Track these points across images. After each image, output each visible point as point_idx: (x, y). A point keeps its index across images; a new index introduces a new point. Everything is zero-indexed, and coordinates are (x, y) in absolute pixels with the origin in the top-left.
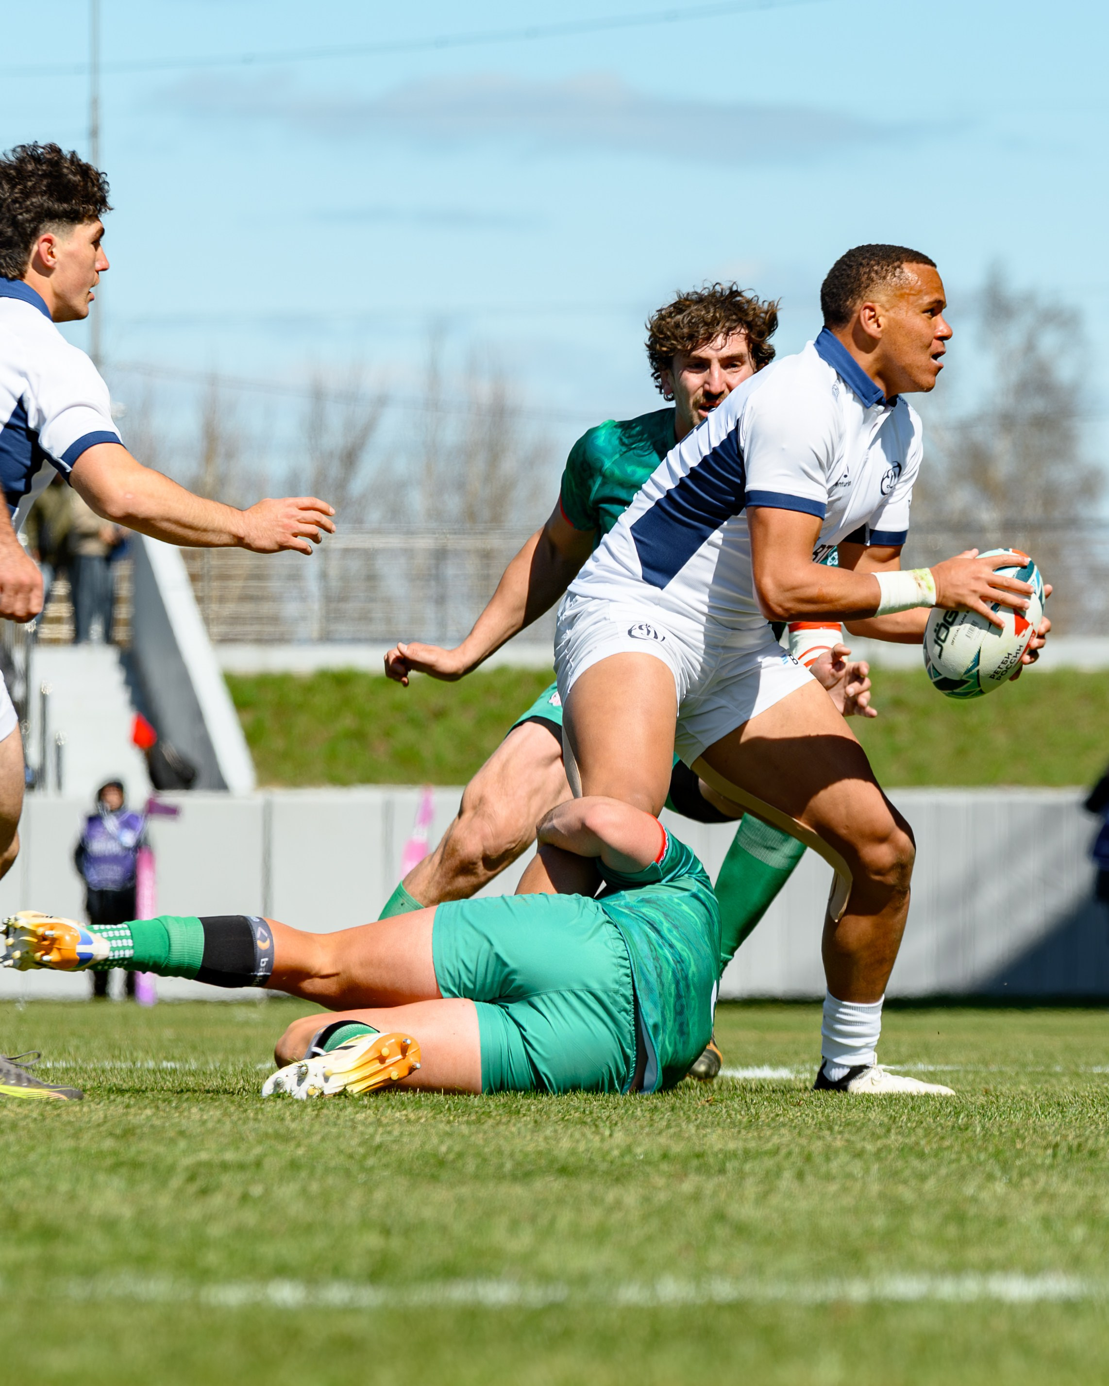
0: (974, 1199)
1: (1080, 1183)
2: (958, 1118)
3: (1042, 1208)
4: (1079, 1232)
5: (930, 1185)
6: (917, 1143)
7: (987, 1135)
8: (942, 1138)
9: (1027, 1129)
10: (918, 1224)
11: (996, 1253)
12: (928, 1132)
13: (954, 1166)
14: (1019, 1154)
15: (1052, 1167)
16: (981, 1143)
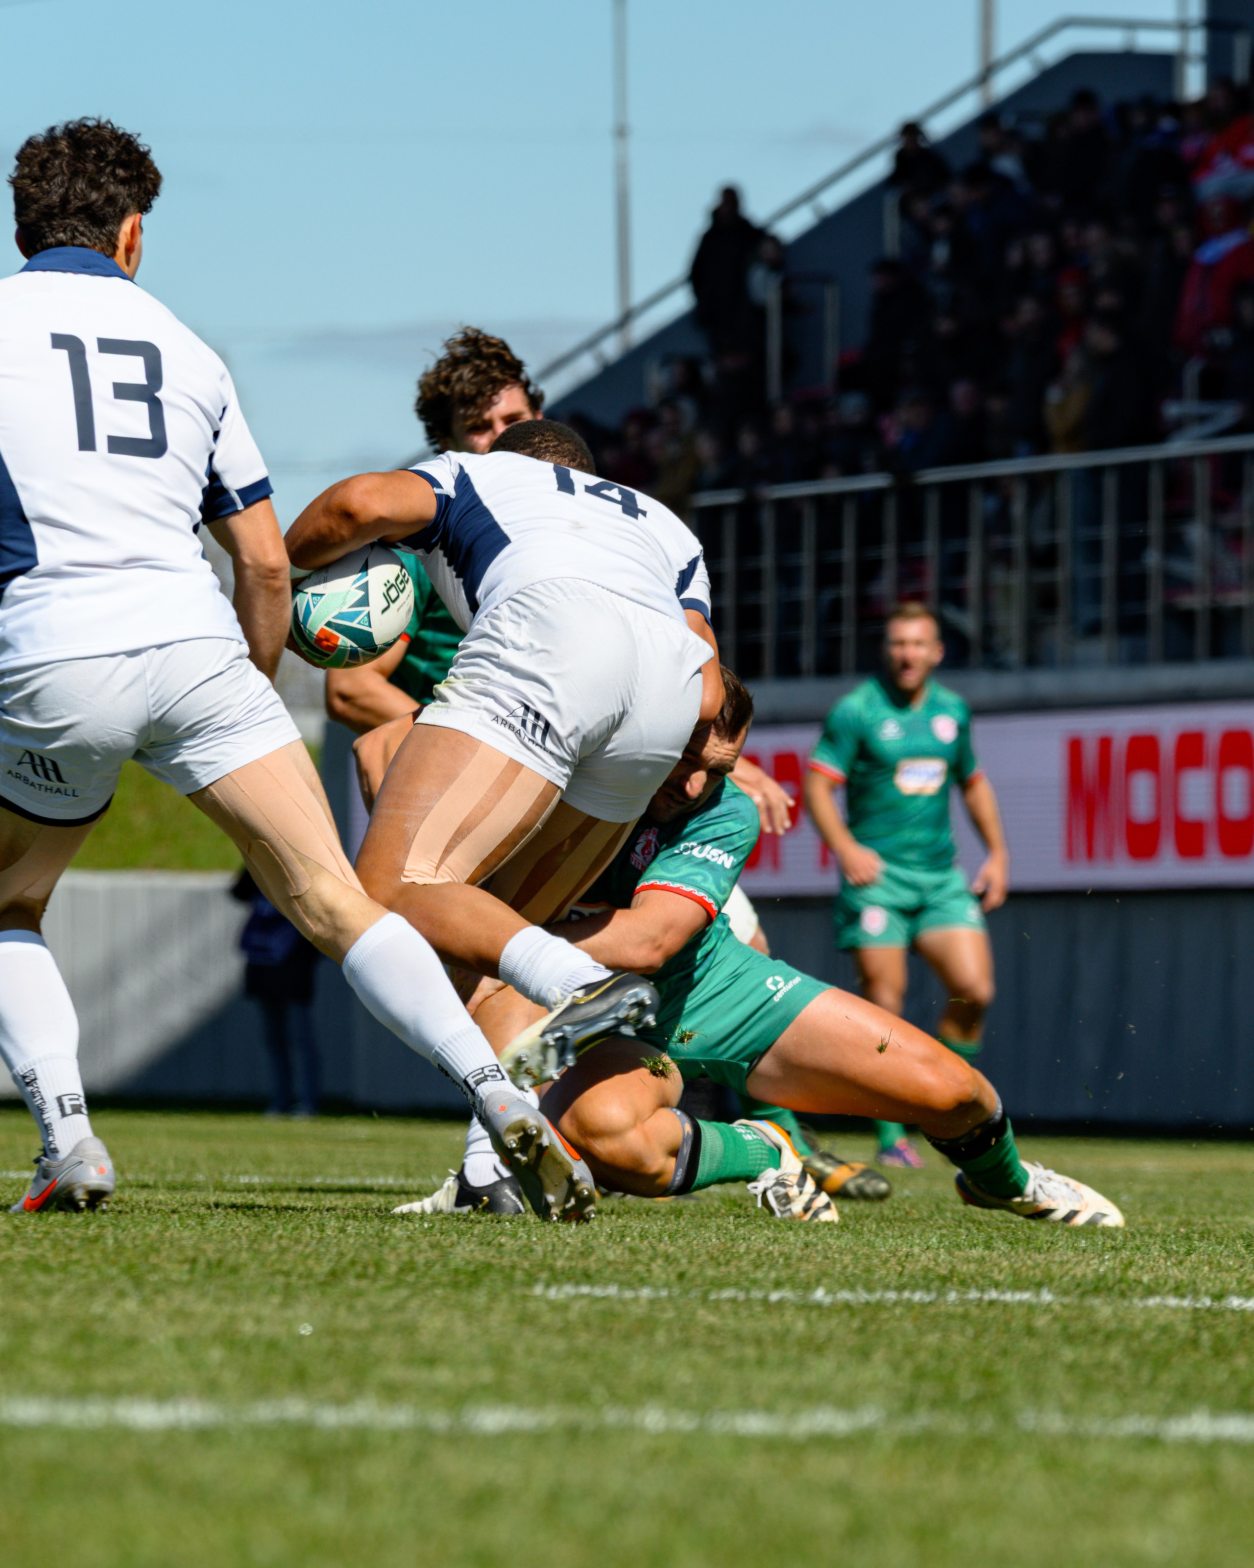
0: (102, 1318)
1: (218, 1301)
2: (87, 1228)
3: (178, 1329)
4: (216, 1354)
5: (56, 1301)
6: (43, 1256)
7: (120, 1246)
8: (71, 1250)
9: (163, 1243)
10: (42, 1343)
11: (125, 1376)
12: (55, 1243)
13: (82, 1282)
14: (155, 1268)
15: (189, 1283)
16: (112, 1257)
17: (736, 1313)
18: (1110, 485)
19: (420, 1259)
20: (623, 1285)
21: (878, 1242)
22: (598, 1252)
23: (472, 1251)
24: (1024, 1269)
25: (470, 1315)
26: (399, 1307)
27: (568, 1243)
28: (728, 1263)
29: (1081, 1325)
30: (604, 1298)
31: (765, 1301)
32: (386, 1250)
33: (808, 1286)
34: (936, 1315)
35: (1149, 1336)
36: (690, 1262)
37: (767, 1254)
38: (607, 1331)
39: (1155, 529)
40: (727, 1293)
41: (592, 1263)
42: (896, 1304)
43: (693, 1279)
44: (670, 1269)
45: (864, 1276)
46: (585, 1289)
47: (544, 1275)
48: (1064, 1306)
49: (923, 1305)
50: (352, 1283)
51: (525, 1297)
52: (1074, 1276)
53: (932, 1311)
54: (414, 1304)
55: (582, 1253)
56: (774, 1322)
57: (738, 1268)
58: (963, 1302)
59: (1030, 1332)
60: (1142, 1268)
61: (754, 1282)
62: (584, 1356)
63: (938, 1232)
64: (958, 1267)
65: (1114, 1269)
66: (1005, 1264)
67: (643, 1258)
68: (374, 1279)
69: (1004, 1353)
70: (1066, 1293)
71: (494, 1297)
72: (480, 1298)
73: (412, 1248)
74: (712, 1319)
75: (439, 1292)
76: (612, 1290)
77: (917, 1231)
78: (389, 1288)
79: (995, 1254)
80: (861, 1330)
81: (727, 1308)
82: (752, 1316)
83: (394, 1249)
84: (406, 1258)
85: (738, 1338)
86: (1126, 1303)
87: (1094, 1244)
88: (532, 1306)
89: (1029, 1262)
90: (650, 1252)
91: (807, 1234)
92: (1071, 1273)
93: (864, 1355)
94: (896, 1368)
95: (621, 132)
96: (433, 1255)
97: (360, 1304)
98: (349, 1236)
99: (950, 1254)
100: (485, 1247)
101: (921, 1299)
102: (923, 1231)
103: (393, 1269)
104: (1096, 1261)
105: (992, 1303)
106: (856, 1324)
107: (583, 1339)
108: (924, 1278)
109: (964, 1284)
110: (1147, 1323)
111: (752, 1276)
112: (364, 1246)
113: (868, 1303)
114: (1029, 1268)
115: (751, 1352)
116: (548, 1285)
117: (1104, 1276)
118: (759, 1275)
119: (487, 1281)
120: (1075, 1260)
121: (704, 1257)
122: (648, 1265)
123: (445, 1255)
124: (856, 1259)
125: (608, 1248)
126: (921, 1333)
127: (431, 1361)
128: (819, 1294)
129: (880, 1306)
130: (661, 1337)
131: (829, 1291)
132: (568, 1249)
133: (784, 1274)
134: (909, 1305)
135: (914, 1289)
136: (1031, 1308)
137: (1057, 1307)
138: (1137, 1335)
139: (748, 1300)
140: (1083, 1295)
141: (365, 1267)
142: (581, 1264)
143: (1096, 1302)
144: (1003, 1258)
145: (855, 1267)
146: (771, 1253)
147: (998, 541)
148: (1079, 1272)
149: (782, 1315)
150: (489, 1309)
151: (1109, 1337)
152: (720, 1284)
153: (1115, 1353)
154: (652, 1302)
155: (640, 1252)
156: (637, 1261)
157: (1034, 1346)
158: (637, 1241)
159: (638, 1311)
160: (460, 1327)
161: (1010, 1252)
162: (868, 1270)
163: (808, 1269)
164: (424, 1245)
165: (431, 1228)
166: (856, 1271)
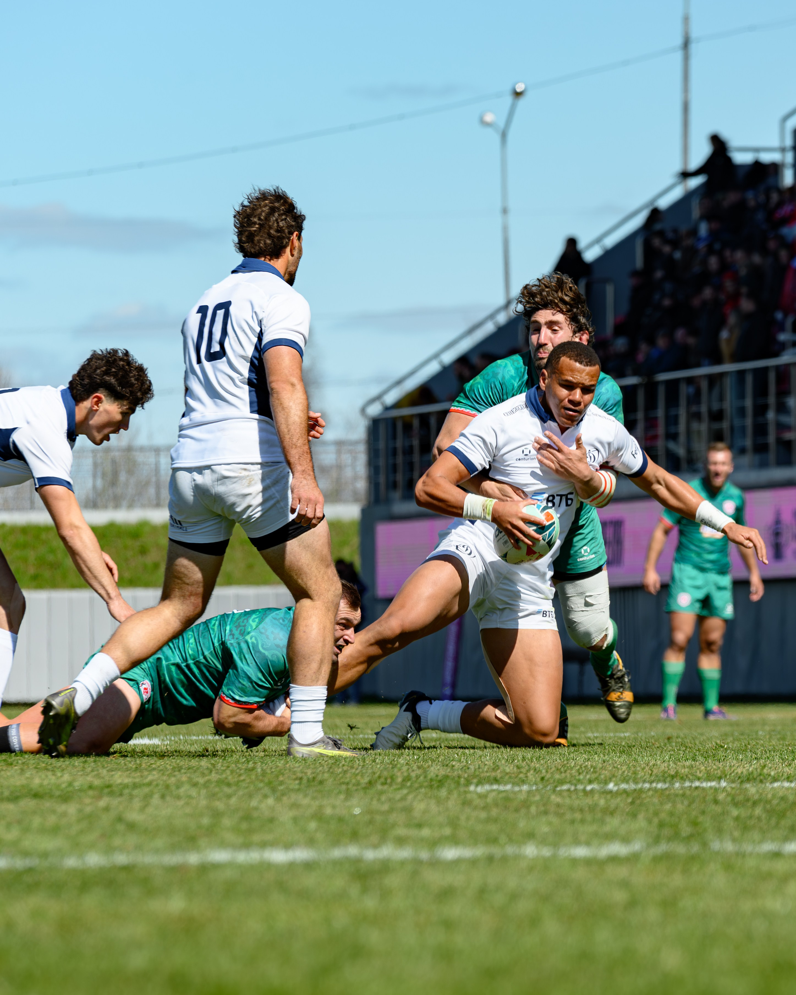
0: (256, 809)
1: (314, 798)
2: (248, 764)
3: (291, 814)
4: (313, 825)
5: (233, 800)
6: (226, 778)
7: (264, 773)
8: (240, 775)
9: (285, 770)
10: (226, 822)
11: (269, 837)
12: (232, 772)
13: (246, 791)
14: (281, 783)
15: (299, 790)
16: (261, 778)
17: (570, 797)
18: (749, 380)
19: (413, 775)
20: (514, 784)
21: (639, 759)
22: (501, 768)
23: (438, 770)
24: (712, 770)
25: (439, 801)
26: (403, 799)
27: (486, 765)
28: (565, 771)
29: (741, 798)
30: (504, 791)
31: (584, 790)
32: (396, 770)
33: (606, 783)
34: (669, 795)
35: (775, 802)
36: (547, 772)
37: (585, 767)
38: (506, 808)
39: (772, 400)
40: (565, 787)
41: (498, 774)
42: (649, 789)
43: (548, 780)
44: (537, 775)
45: (633, 776)
46: (495, 787)
47: (475, 781)
48: (732, 788)
49: (663, 790)
50: (379, 787)
51: (466, 792)
52: (737, 773)
53: (667, 792)
54: (410, 797)
55: (493, 769)
56: (589, 801)
57: (571, 774)
58: (682, 788)
59: (716, 802)
60: (770, 768)
61: (579, 781)
62: (496, 820)
63: (669, 753)
64: (679, 771)
65: (756, 769)
66: (703, 768)
67: (524, 770)
68: (391, 785)
69: (703, 813)
70: (733, 782)
71: (450, 792)
72: (443, 793)
73: (408, 769)
74: (558, 800)
75: (423, 790)
76: (509, 787)
77: (659, 753)
78: (399, 789)
79: (698, 763)
80: (632, 803)
81: (565, 794)
82: (578, 798)
83: (400, 770)
84: (405, 774)
85: (572, 809)
86: (763, 786)
87: (746, 756)
88: (469, 796)
89: (714, 767)
90: (527, 768)
91: (604, 756)
92: (736, 771)
93: (634, 816)
94: (650, 821)
95: (505, 211)
96: (419, 772)
97: (383, 798)
98: (378, 764)
99: (675, 764)
100: (445, 768)
101: (661, 787)
102: (662, 752)
103: (400, 780)
104: (748, 765)
105: (697, 788)
106: (630, 800)
107: (494, 812)
108: (663, 776)
109: (683, 779)
110: (774, 796)
111: (577, 778)
112: (385, 769)
113: (635, 790)
114: (715, 770)
115: (578, 816)
116: (477, 785)
117: (752, 773)
118: (581, 777)
119: (446, 784)
120: (737, 765)
121: (554, 769)
122: (526, 774)
123: (425, 772)
124: (629, 768)
125: (506, 766)
126: (662, 804)
127: (419, 826)
128: (611, 786)
129: (641, 791)
130: (533, 809)
131: (616, 785)
132: (486, 767)
133: (594, 776)
134: (656, 790)
135: (659, 781)
136: (716, 790)
137: (729, 789)
138: (768, 802)
139: (576, 790)
140: (742, 782)
141: (386, 779)
142: (494, 774)
143: (748, 786)
144: (701, 765)
145: (628, 772)
146: (586, 766)
147: (694, 409)
148: (739, 771)
149: (593, 797)
150: (448, 798)
151: (755, 804)
152: (562, 782)
153: (758, 811)
154: (529, 792)
155: (522, 767)
156: (521, 772)
157: (718, 809)
158: (521, 762)
159: (522, 797)
160: (434, 807)
161: (705, 762)
162: (635, 773)
163: (605, 774)
164: (415, 767)
165: (418, 759)
166: (629, 774)
